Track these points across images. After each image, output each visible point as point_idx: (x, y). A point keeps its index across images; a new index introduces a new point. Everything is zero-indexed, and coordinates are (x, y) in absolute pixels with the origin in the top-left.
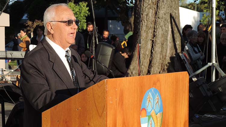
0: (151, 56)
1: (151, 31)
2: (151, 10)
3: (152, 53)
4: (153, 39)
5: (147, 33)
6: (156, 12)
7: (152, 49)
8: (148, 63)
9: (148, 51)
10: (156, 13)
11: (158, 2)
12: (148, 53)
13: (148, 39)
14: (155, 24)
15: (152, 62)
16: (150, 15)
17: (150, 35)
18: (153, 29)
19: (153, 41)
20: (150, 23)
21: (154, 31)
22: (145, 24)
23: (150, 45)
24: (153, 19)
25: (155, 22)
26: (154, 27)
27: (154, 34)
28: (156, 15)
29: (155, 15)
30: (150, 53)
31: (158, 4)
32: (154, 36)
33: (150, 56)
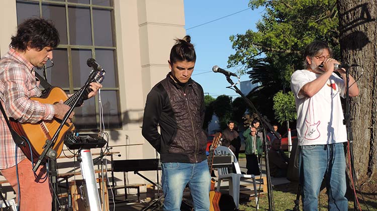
0: (371, 149)
1: (368, 116)
2: (366, 89)
3: (371, 145)
4: (371, 127)
5: (363, 120)
6: (373, 91)
7: (371, 139)
8: (368, 159)
9: (366, 143)
10: (373, 93)
11: (374, 78)
12: (366, 145)
13: (365, 127)
14: (373, 107)
15: (373, 158)
16: (365, 95)
17: (367, 122)
18: (371, 114)
19: (372, 129)
20: (365, 106)
21: (372, 116)
22: (360, 108)
23: (368, 134)
24: (370, 100)
25: (373, 105)
26: (372, 111)
27: (373, 120)
28: (373, 95)
29: (371, 95)
30: (369, 146)
31: (374, 80)
32: (373, 122)
33: (369, 150)
